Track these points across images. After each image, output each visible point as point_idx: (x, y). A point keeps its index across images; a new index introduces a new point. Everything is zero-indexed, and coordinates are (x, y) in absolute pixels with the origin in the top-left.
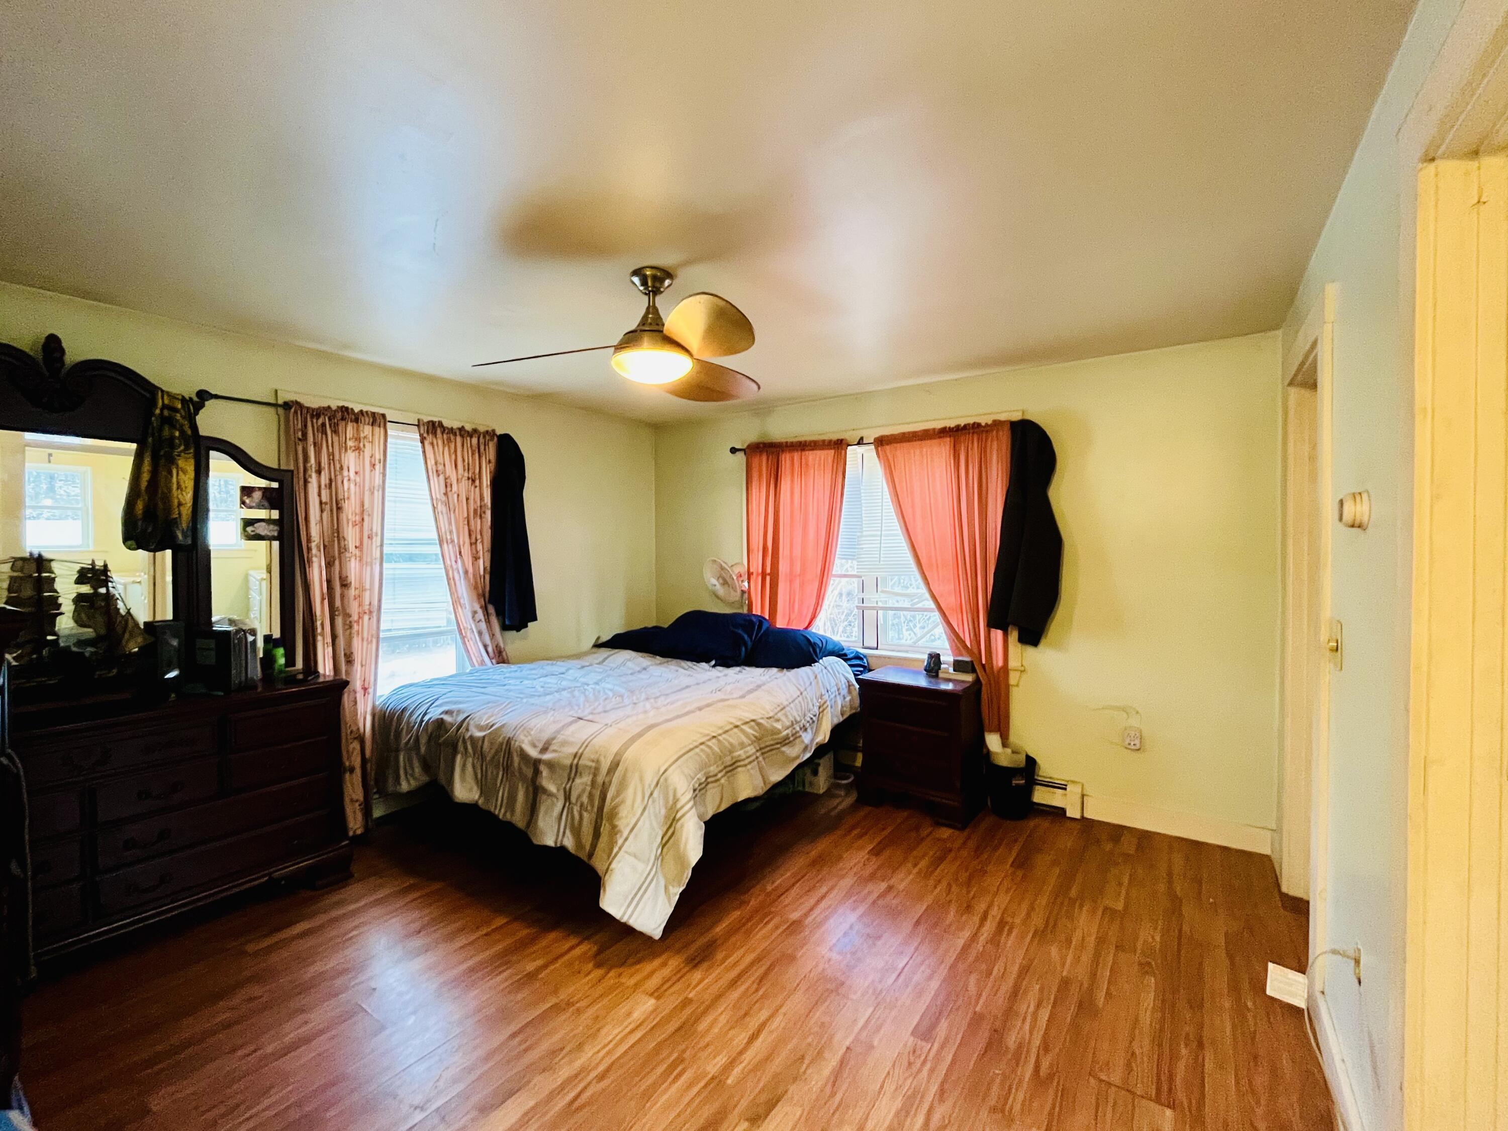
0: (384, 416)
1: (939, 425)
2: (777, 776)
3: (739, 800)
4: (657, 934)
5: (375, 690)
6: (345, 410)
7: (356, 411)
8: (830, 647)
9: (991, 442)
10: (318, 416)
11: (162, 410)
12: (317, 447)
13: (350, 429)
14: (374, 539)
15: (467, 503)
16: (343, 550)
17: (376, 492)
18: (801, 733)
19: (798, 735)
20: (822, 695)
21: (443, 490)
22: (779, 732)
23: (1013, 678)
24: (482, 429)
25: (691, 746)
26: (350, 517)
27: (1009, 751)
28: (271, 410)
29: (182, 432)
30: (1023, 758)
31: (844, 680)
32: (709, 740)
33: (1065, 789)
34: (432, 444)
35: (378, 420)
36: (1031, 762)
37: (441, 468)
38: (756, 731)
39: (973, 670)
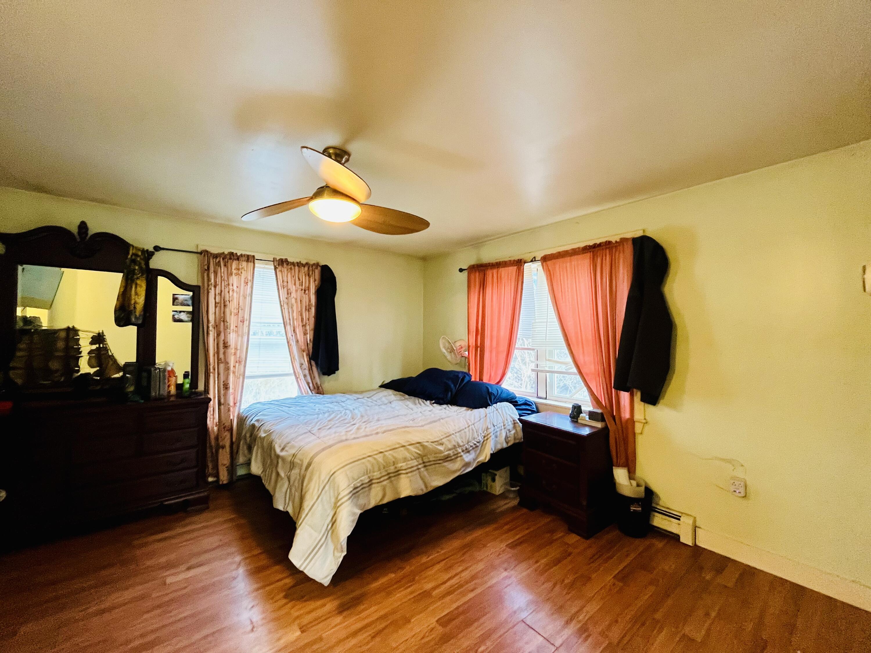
0: (254, 256)
1: (582, 245)
2: (438, 482)
3: (402, 496)
4: (326, 582)
5: (240, 404)
6: (231, 254)
7: (239, 254)
8: (504, 395)
9: (619, 254)
10: (216, 257)
11: (132, 256)
12: (216, 273)
13: (235, 264)
14: (245, 323)
15: (301, 303)
16: (226, 328)
17: (247, 298)
18: (462, 454)
19: (459, 455)
20: (487, 429)
21: (286, 296)
22: (441, 452)
23: (638, 428)
24: (312, 263)
25: (360, 458)
26: (233, 310)
27: (634, 483)
28: (195, 256)
29: (141, 268)
30: (642, 489)
31: (510, 419)
32: (376, 454)
33: (679, 520)
34: (281, 271)
35: (250, 259)
36: (649, 493)
37: (285, 284)
38: (420, 450)
39: (603, 420)
